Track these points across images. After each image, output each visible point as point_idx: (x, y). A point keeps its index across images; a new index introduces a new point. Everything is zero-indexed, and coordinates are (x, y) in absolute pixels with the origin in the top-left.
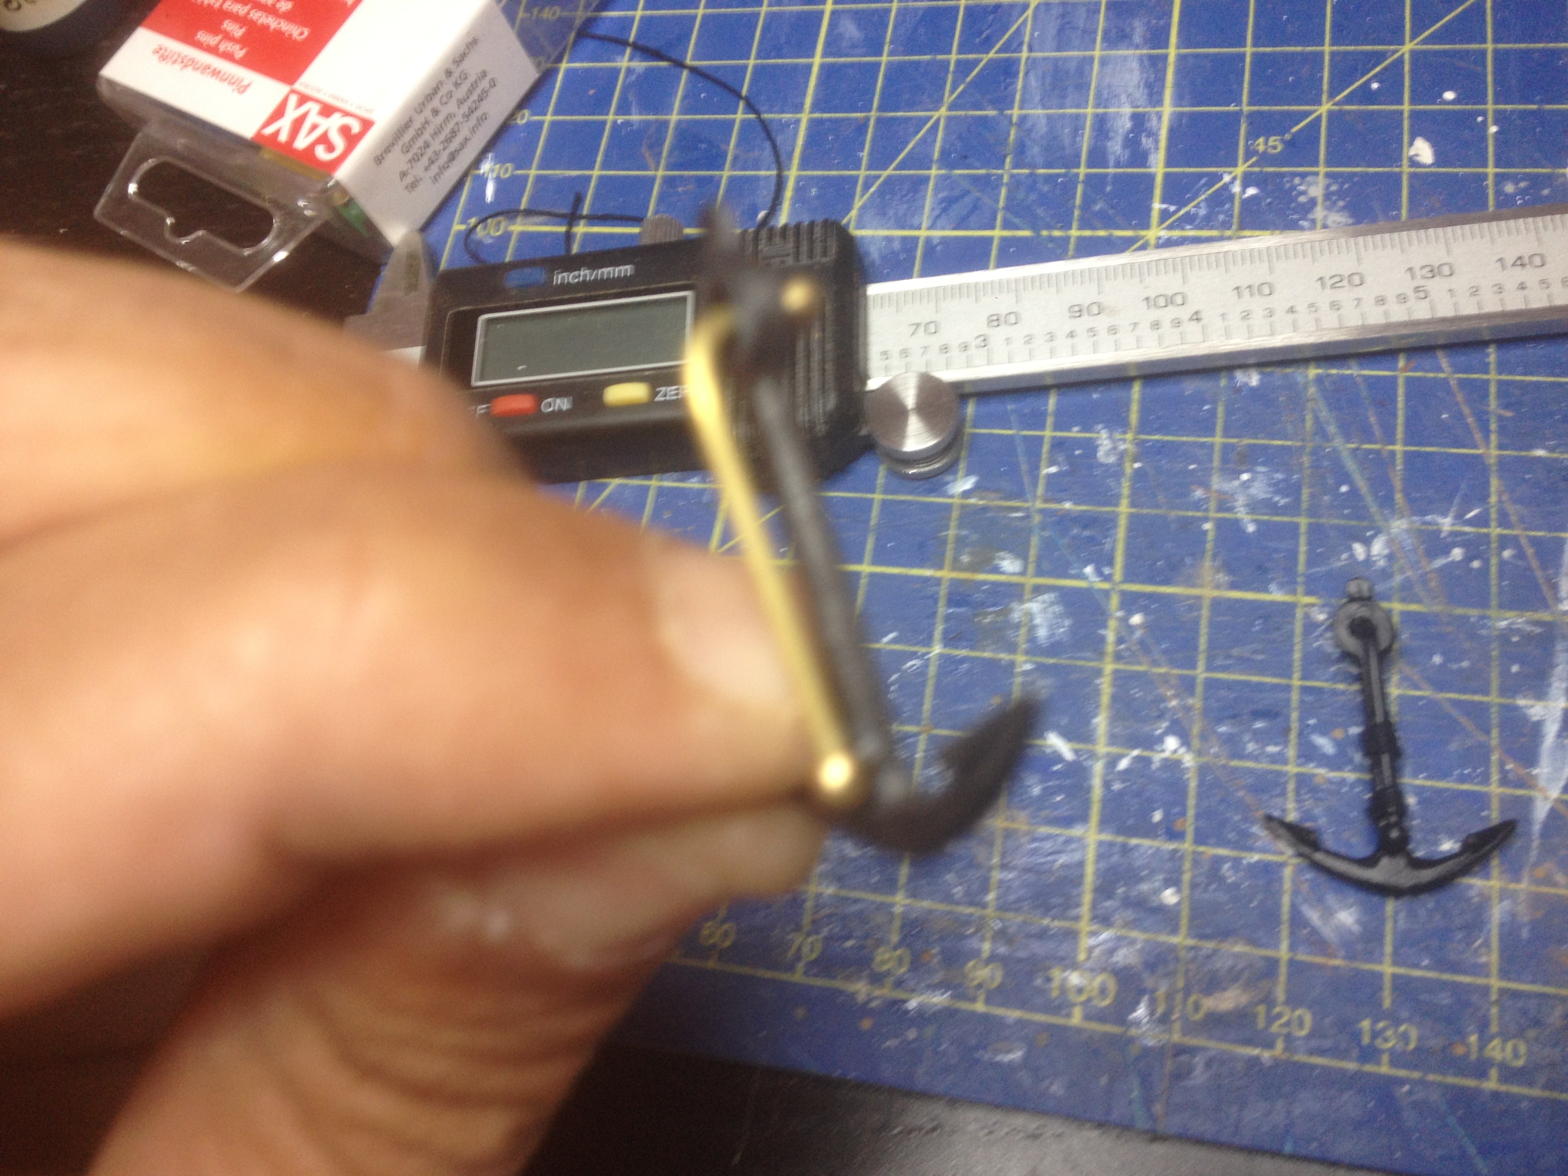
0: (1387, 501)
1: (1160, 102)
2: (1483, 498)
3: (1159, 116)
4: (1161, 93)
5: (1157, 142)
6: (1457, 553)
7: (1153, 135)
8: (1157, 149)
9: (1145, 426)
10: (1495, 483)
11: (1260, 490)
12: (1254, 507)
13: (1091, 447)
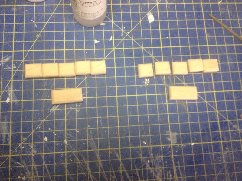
1: (9, 132)
3: (10, 134)
4: (9, 130)
5: (9, 139)
7: (9, 138)
8: (10, 141)
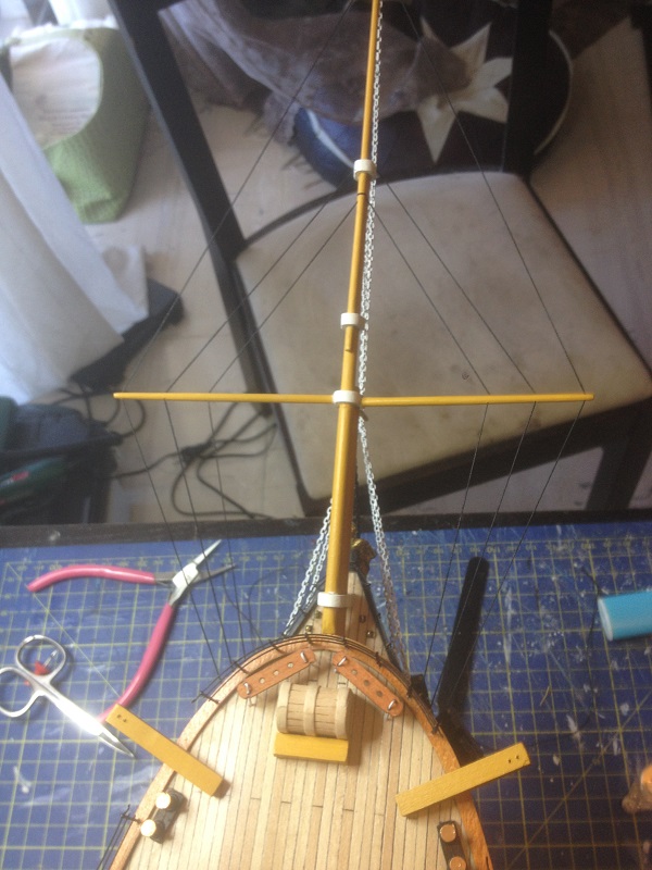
0: (549, 656)
2: (529, 658)
6: (533, 645)
9: (608, 672)
10: (527, 663)
11: (577, 656)
12: (577, 652)
13: (619, 664)
